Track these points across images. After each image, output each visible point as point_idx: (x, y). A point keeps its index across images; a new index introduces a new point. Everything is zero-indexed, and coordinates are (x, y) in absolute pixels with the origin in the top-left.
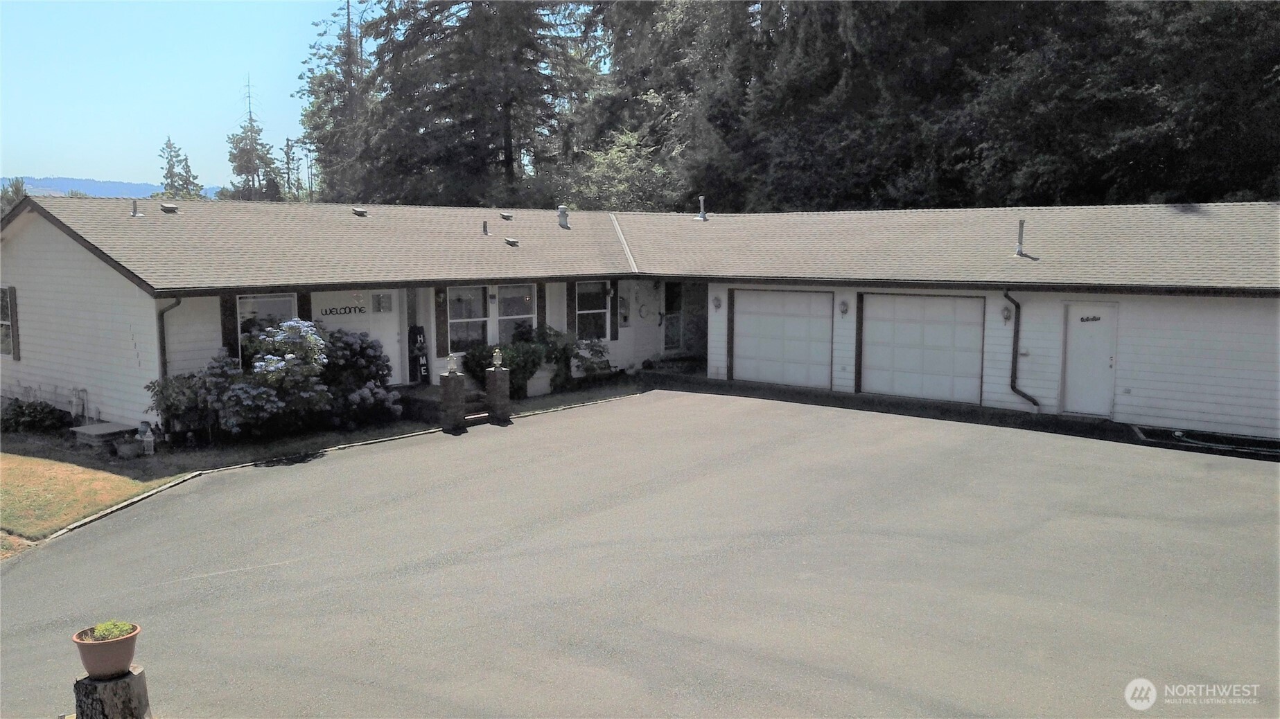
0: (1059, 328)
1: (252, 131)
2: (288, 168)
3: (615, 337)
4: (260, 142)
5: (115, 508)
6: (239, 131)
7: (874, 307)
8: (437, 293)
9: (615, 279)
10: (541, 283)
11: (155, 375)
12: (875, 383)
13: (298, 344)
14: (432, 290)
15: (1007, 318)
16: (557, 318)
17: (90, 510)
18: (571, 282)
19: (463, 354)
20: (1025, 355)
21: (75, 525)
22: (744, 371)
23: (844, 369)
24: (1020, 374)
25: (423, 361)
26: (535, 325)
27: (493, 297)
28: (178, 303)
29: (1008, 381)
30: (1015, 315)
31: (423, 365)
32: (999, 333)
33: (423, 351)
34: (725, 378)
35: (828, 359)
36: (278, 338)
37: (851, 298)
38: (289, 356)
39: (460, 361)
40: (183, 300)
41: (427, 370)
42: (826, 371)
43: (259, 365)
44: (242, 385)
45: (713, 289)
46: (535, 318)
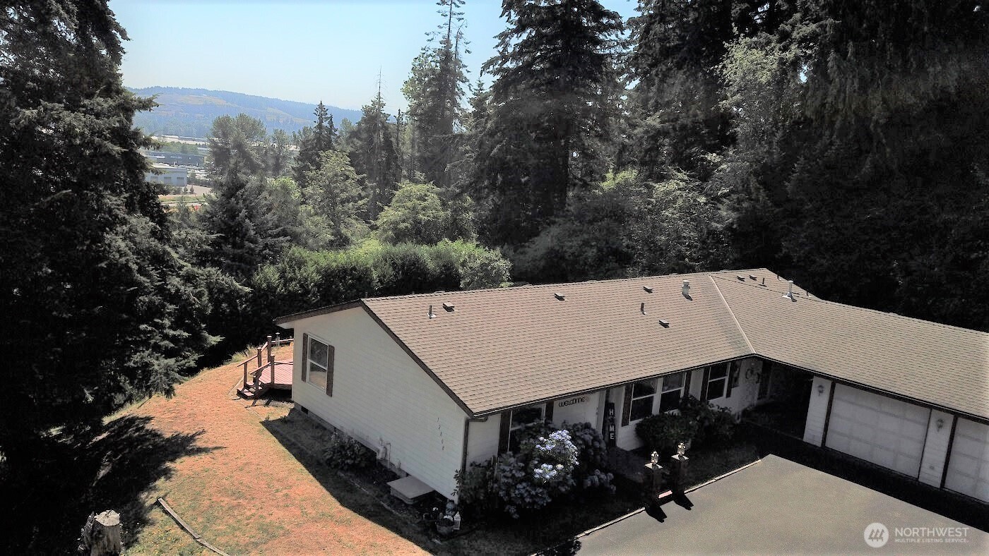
1: (379, 103)
2: (398, 130)
3: (728, 395)
4: (383, 112)
6: (370, 104)
7: (968, 428)
10: (689, 371)
13: (561, 453)
14: (623, 387)
16: (695, 388)
18: (707, 367)
19: (638, 421)
22: (836, 443)
23: (932, 468)
25: (612, 429)
26: (682, 395)
28: (486, 419)
31: (612, 432)
33: (613, 422)
34: (819, 445)
36: (548, 447)
37: (947, 418)
38: (559, 466)
39: (635, 425)
40: (489, 418)
41: (614, 435)
42: (914, 462)
43: (537, 471)
44: (524, 484)
45: (816, 382)
46: (682, 389)
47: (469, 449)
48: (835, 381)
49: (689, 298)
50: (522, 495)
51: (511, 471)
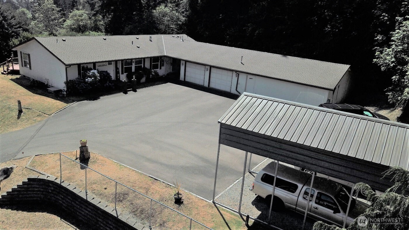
0: (245, 80)
3: (160, 68)
5: (62, 109)
7: (213, 70)
8: (122, 62)
9: (161, 57)
10: (144, 59)
11: (65, 80)
12: (212, 85)
13: (94, 75)
14: (121, 61)
15: (236, 76)
16: (147, 65)
17: (58, 109)
18: (151, 58)
19: (127, 73)
20: (239, 84)
21: (56, 112)
22: (187, 79)
23: (206, 82)
24: (238, 88)
25: (118, 75)
26: (143, 67)
27: (134, 62)
28: (70, 66)
29: (235, 89)
30: (238, 76)
32: (235, 79)
33: (118, 73)
34: (183, 80)
35: (203, 79)
36: (90, 74)
37: (209, 68)
38: (93, 78)
39: (126, 75)
40: (71, 66)
41: (119, 77)
42: (203, 81)
43: (86, 80)
44: (83, 84)
45: (182, 62)
46: (142, 65)
47: (68, 76)
48: (186, 61)
49: (151, 41)
50: (83, 86)
51: (79, 80)
